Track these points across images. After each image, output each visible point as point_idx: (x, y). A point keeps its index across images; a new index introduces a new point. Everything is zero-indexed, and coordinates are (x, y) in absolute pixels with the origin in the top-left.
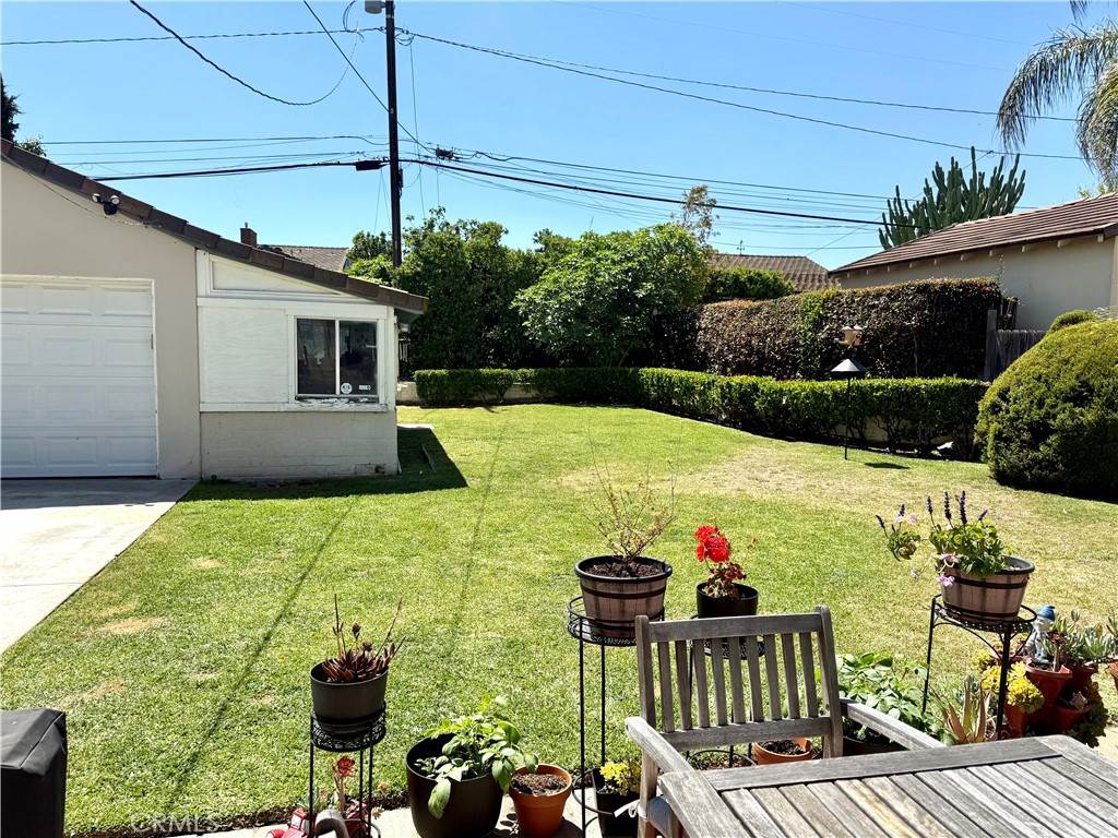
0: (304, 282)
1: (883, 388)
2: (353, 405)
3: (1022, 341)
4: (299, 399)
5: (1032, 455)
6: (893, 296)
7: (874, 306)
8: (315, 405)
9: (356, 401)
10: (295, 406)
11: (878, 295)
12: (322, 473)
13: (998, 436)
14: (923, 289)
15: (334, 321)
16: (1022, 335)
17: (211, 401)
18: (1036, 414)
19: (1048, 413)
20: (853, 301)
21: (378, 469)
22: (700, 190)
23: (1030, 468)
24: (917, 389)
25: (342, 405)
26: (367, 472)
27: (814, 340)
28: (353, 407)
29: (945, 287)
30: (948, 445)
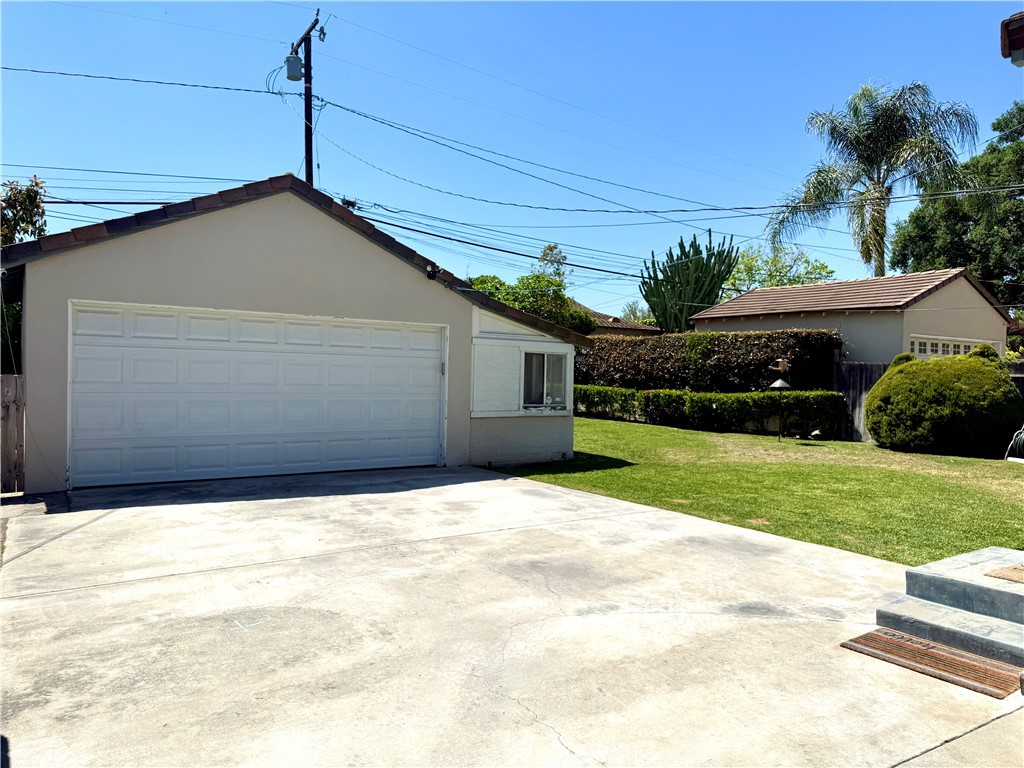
0: (530, 329)
1: (787, 397)
2: (553, 411)
3: (861, 368)
4: (525, 408)
5: (913, 433)
6: (770, 338)
7: (755, 345)
8: (533, 411)
9: (554, 408)
10: (522, 412)
11: (759, 337)
12: (535, 459)
13: (890, 424)
14: (796, 335)
15: (543, 355)
16: (860, 365)
17: (479, 410)
18: (914, 410)
19: (920, 410)
20: (737, 341)
21: (564, 455)
22: (551, 249)
23: (912, 440)
24: (808, 397)
25: (547, 412)
26: (558, 458)
27: (703, 366)
28: (553, 413)
29: (809, 334)
30: (817, 432)
